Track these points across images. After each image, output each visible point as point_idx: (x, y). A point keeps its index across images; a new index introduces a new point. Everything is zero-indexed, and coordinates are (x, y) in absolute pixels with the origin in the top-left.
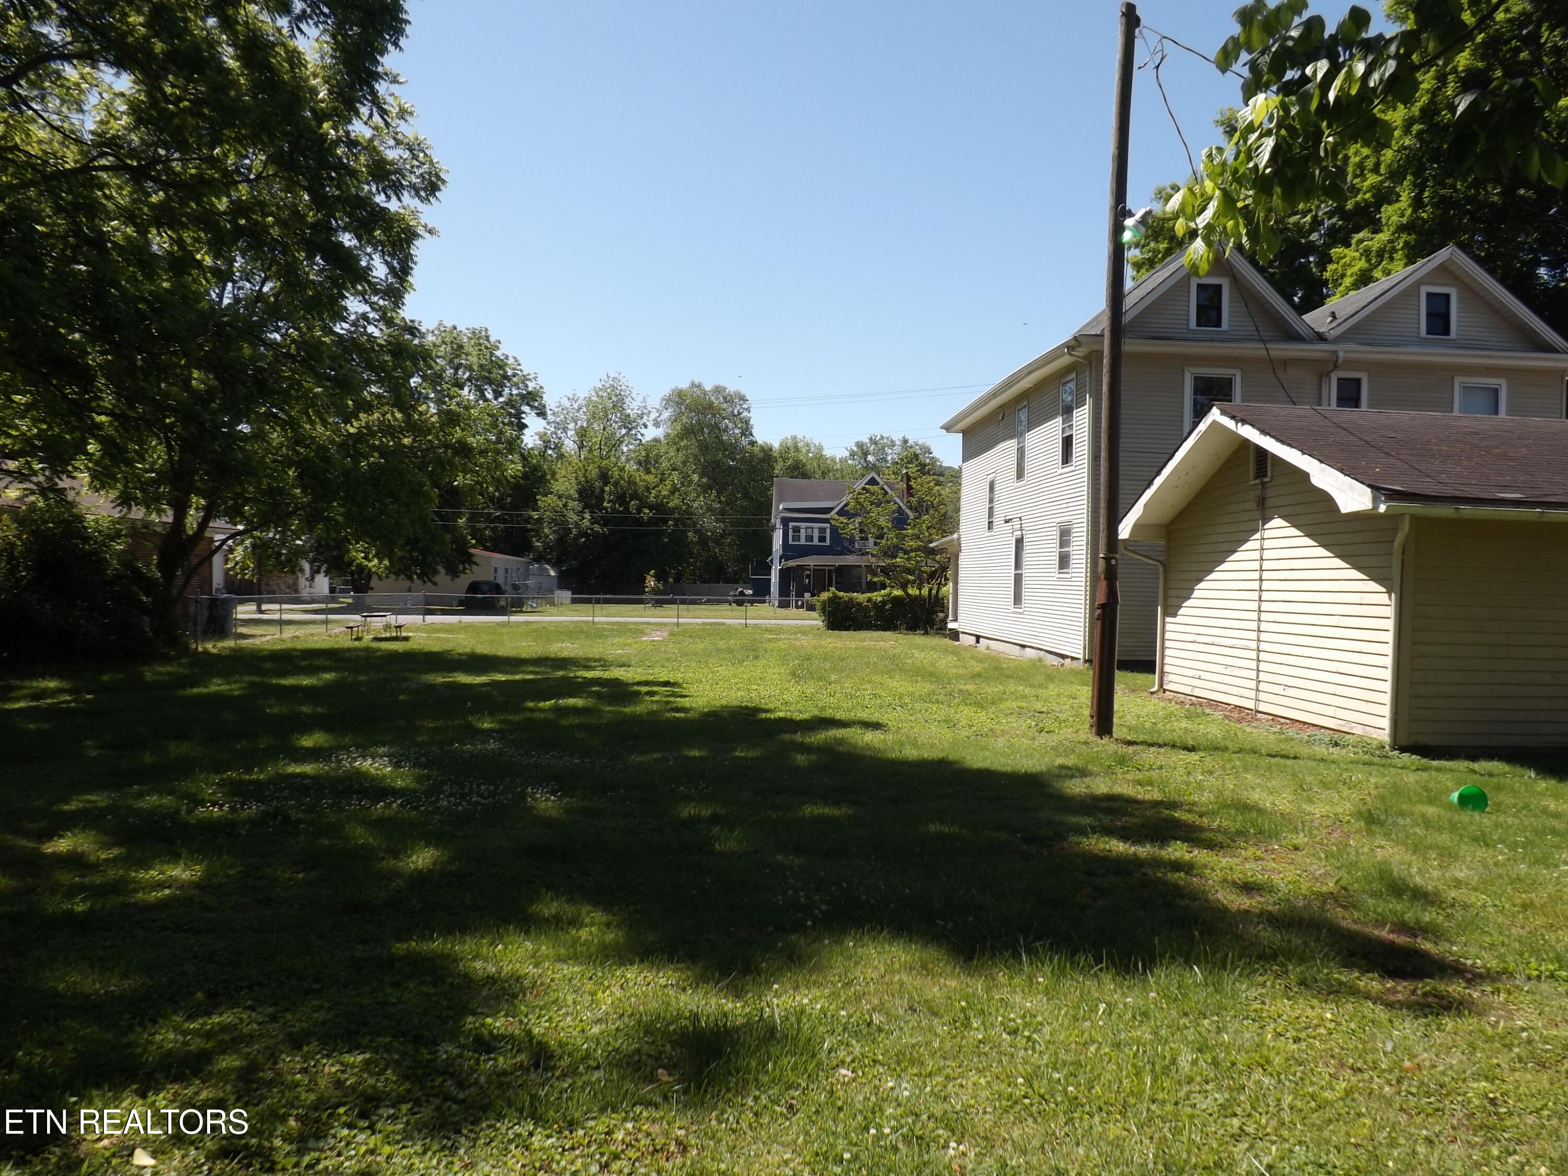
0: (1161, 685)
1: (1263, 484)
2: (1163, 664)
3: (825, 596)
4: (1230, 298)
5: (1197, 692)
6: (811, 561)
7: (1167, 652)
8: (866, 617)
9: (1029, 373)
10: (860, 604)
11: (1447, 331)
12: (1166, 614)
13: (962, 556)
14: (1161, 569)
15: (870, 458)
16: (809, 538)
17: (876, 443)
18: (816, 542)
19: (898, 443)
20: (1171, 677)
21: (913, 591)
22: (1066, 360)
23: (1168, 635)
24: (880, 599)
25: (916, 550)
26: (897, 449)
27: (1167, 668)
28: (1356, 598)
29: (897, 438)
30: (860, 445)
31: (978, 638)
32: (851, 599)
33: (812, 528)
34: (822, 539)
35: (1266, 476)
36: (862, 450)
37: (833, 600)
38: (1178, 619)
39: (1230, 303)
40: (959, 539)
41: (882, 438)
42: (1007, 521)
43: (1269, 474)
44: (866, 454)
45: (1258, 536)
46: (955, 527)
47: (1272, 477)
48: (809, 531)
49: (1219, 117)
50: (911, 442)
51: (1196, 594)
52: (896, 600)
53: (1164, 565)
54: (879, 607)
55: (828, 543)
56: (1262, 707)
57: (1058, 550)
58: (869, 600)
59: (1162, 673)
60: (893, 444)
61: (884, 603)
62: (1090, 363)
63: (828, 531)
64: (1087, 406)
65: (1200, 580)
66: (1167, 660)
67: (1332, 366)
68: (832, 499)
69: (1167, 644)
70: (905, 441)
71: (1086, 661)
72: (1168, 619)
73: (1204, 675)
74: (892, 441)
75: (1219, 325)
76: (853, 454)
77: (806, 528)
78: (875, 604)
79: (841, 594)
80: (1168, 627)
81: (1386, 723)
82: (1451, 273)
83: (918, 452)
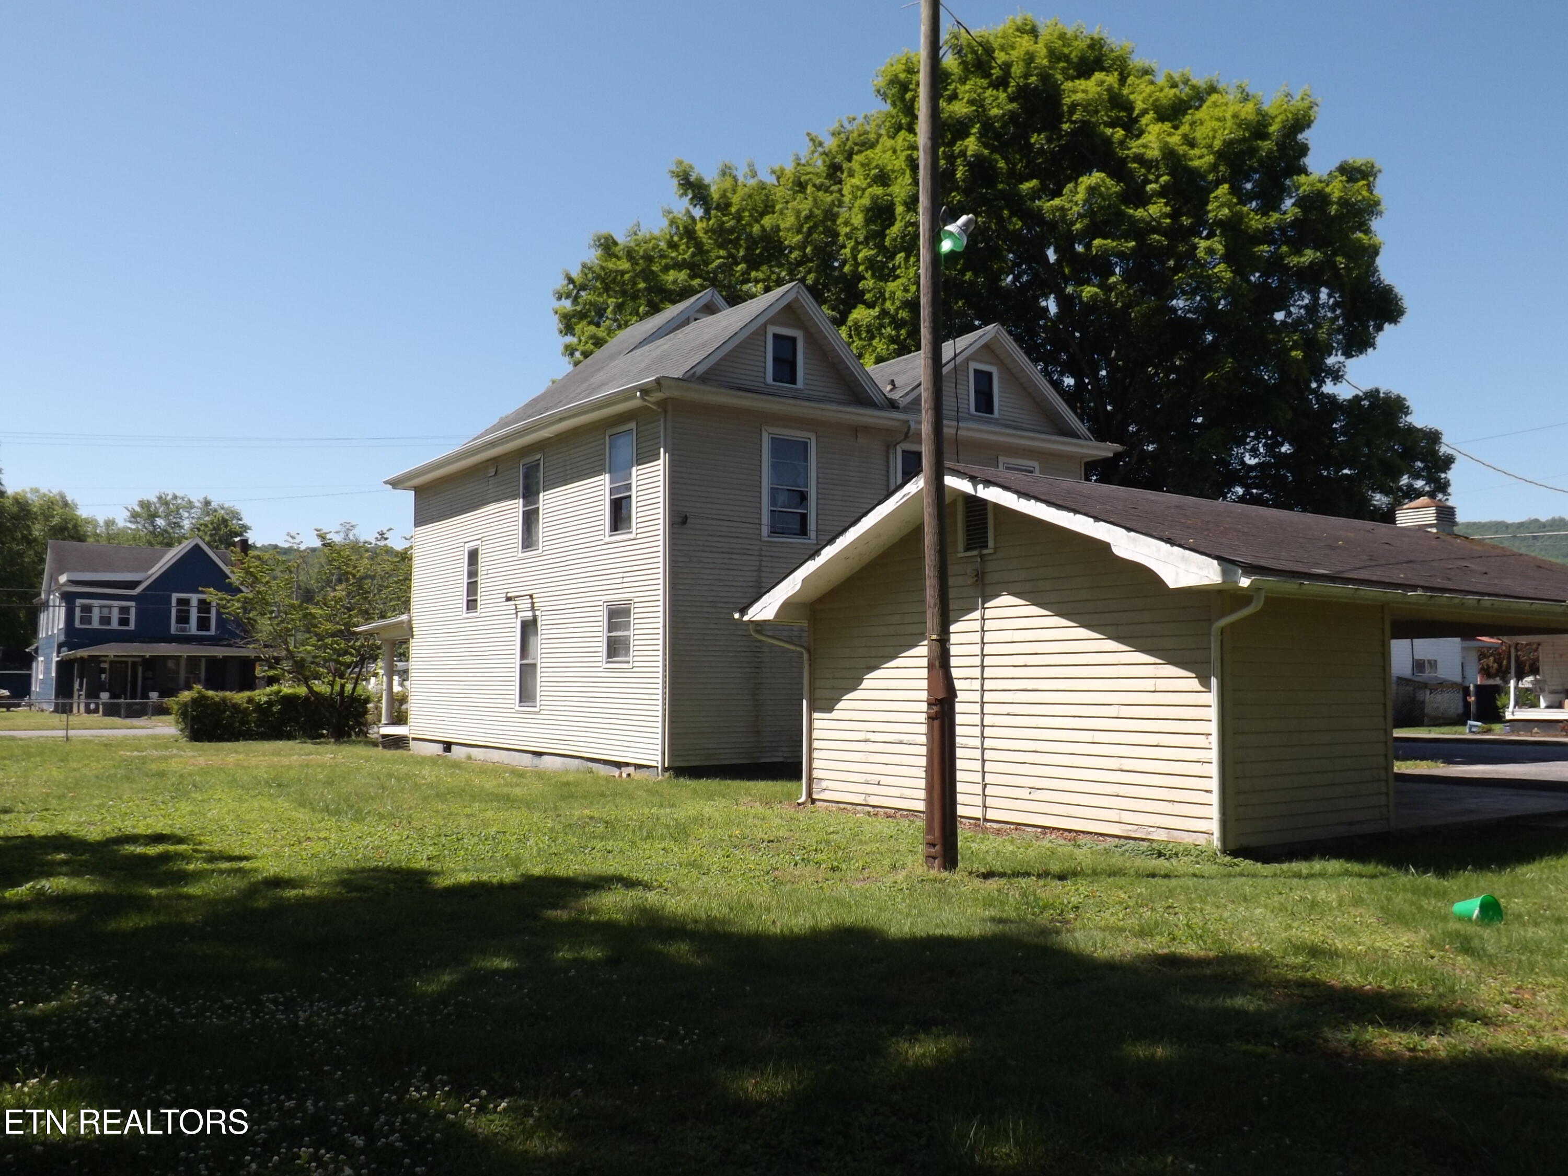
0: (810, 794)
1: (982, 556)
2: (810, 769)
3: (186, 696)
4: (805, 353)
5: (873, 801)
6: (111, 651)
7: (816, 754)
8: (243, 723)
9: (561, 420)
10: (235, 706)
11: (990, 410)
12: (812, 709)
13: (413, 643)
14: (806, 656)
15: (160, 522)
16: (106, 620)
17: (167, 504)
18: (115, 625)
19: (197, 504)
20: (824, 784)
21: (321, 687)
22: (636, 403)
23: (816, 734)
24: (264, 699)
25: (333, 635)
26: (196, 513)
27: (816, 774)
28: (1149, 685)
29: (196, 498)
30: (145, 505)
31: (448, 746)
32: (224, 700)
33: (110, 607)
34: (124, 621)
35: (986, 547)
36: (147, 512)
37: (199, 702)
38: (835, 714)
39: (805, 358)
40: (410, 621)
41: (175, 497)
42: (509, 599)
43: (991, 544)
44: (153, 516)
45: (977, 614)
46: (406, 605)
47: (996, 549)
48: (105, 612)
49: (674, 168)
50: (214, 505)
51: (866, 684)
52: (289, 701)
53: (809, 651)
54: (262, 710)
55: (132, 626)
56: (991, 815)
57: (606, 634)
58: (250, 700)
59: (810, 780)
60: (190, 505)
61: (270, 703)
62: (666, 412)
63: (133, 611)
64: (661, 462)
65: (876, 668)
66: (816, 764)
67: (903, 437)
68: (136, 570)
69: (816, 744)
70: (207, 503)
71: (665, 769)
72: (816, 715)
73: (884, 780)
74: (190, 502)
75: (793, 381)
76: (134, 516)
77: (101, 607)
78: (258, 706)
79: (210, 693)
80: (816, 724)
81: (1214, 826)
82: (993, 351)
83: (227, 517)
